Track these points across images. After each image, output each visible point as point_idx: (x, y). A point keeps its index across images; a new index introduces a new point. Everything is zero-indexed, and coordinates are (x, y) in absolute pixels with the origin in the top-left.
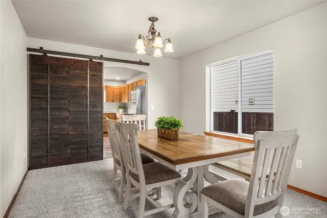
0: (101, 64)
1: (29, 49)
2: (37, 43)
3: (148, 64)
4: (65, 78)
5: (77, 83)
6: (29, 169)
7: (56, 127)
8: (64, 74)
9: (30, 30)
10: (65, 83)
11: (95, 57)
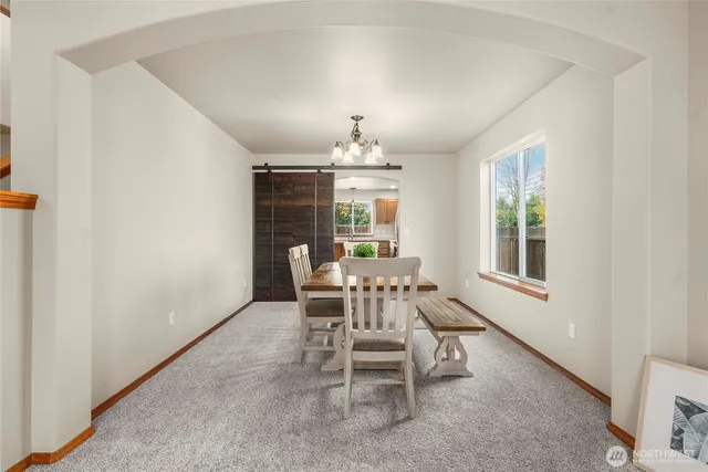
0: (331, 176)
1: (254, 168)
2: (261, 160)
3: (400, 168)
4: (289, 197)
5: (303, 202)
6: (254, 300)
7: (280, 254)
8: (289, 193)
9: (253, 147)
10: (289, 203)
11: (323, 167)
